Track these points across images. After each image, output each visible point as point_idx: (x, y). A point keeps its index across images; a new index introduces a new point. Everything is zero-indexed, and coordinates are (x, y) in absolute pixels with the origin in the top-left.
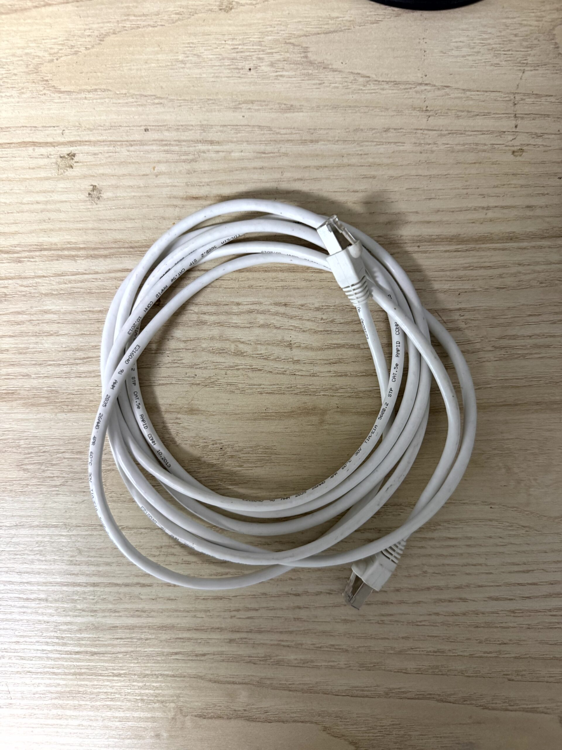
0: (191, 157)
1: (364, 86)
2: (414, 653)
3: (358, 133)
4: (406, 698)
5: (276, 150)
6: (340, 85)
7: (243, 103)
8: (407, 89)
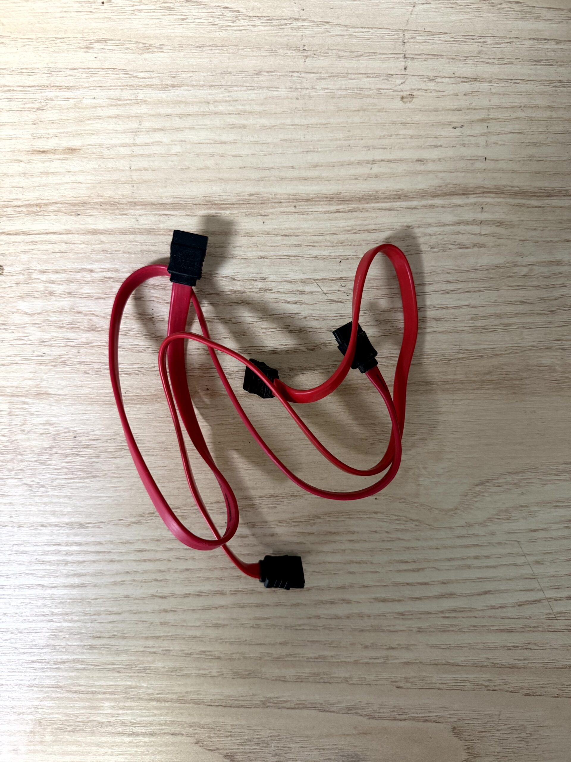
0: (37, 105)
1: (233, 22)
2: (293, 659)
3: (226, 77)
4: (285, 708)
5: (133, 96)
6: (205, 21)
7: (95, 42)
8: (282, 25)
